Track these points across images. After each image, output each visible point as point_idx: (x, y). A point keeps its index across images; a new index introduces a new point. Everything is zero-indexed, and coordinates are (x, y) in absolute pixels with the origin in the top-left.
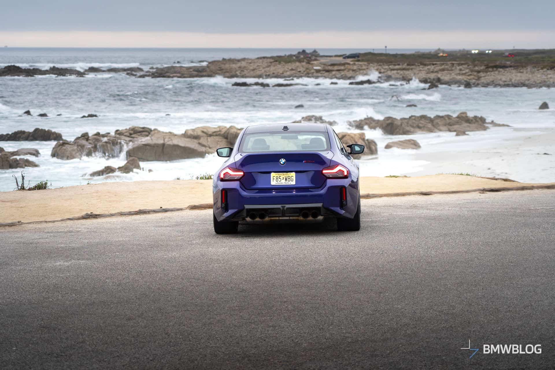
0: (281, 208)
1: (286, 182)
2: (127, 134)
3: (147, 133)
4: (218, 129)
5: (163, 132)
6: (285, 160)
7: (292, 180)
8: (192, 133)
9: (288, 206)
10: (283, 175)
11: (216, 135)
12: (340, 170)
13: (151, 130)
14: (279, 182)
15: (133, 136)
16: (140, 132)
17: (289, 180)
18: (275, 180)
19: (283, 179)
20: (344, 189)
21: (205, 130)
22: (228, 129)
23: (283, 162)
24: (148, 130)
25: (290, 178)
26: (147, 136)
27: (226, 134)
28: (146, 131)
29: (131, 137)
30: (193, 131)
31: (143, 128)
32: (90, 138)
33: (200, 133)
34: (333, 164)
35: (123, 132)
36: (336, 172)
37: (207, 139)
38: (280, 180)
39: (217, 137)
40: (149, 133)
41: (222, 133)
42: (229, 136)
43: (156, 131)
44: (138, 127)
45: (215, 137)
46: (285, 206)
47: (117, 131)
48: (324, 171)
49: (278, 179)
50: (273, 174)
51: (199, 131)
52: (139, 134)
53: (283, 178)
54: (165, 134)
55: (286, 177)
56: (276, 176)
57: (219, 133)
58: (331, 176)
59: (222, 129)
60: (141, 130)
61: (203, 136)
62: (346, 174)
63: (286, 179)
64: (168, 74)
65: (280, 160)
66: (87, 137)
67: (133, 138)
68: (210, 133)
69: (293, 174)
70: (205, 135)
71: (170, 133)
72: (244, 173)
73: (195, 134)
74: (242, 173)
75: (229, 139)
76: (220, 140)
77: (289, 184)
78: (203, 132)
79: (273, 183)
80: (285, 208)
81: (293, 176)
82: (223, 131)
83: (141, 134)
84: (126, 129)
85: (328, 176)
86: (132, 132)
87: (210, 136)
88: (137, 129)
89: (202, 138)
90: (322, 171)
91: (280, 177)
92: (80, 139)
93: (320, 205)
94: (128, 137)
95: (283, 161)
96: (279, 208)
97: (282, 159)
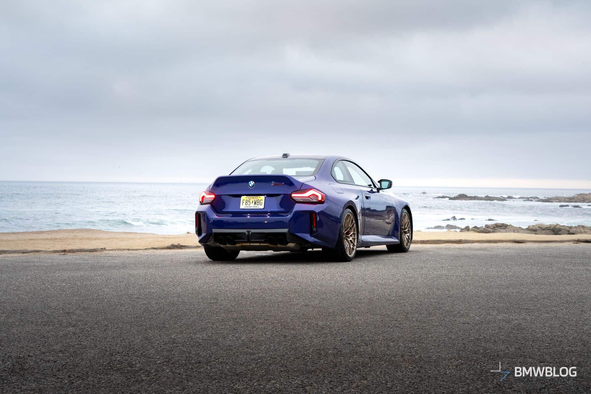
0: (247, 233)
1: (255, 206)
2: (493, 228)
3: (504, 227)
4: (550, 226)
5: (515, 227)
6: (254, 182)
7: (261, 204)
8: (533, 228)
9: (253, 231)
10: (253, 198)
11: (548, 229)
12: (313, 194)
13: (507, 225)
14: (248, 206)
15: (495, 228)
16: (500, 226)
17: (258, 204)
18: (244, 204)
19: (252, 203)
20: (314, 214)
21: (541, 226)
22: (555, 226)
23: (252, 185)
24: (505, 225)
25: (259, 202)
26: (505, 229)
27: (553, 229)
28: (504, 226)
29: (494, 229)
30: (533, 227)
31: (503, 224)
32: (469, 229)
33: (537, 228)
34: (304, 188)
35: (490, 226)
36: (309, 197)
37: (541, 232)
38: (249, 203)
39: (549, 231)
40: (506, 227)
41: (552, 228)
42: (555, 230)
43: (511, 226)
44: (499, 224)
45: (546, 231)
46: (250, 231)
47: (486, 225)
48: (293, 195)
49: (248, 202)
50: (243, 198)
51: (537, 227)
52: (500, 227)
53: (253, 201)
54: (516, 228)
55: (255, 200)
56: (246, 199)
57: (550, 228)
58: (302, 201)
59: (552, 226)
60: (501, 225)
61: (539, 230)
62: (320, 199)
63: (255, 203)
64: (551, 200)
65: (250, 183)
66: (468, 229)
67: (495, 229)
68: (544, 228)
69: (263, 198)
70: (540, 229)
71: (520, 227)
72: (215, 195)
73: (534, 228)
74: (213, 196)
75: (555, 231)
76: (550, 232)
77: (258, 208)
78: (539, 227)
79: (243, 206)
80: (250, 233)
81: (262, 200)
82: (552, 227)
83: (501, 228)
84: (492, 224)
85: (297, 200)
86: (495, 226)
87: (544, 229)
88: (498, 224)
89: (538, 231)
90: (291, 194)
91: (250, 201)
92: (464, 230)
93: (285, 230)
94: (493, 229)
95: (252, 183)
96: (244, 233)
97: (251, 182)
